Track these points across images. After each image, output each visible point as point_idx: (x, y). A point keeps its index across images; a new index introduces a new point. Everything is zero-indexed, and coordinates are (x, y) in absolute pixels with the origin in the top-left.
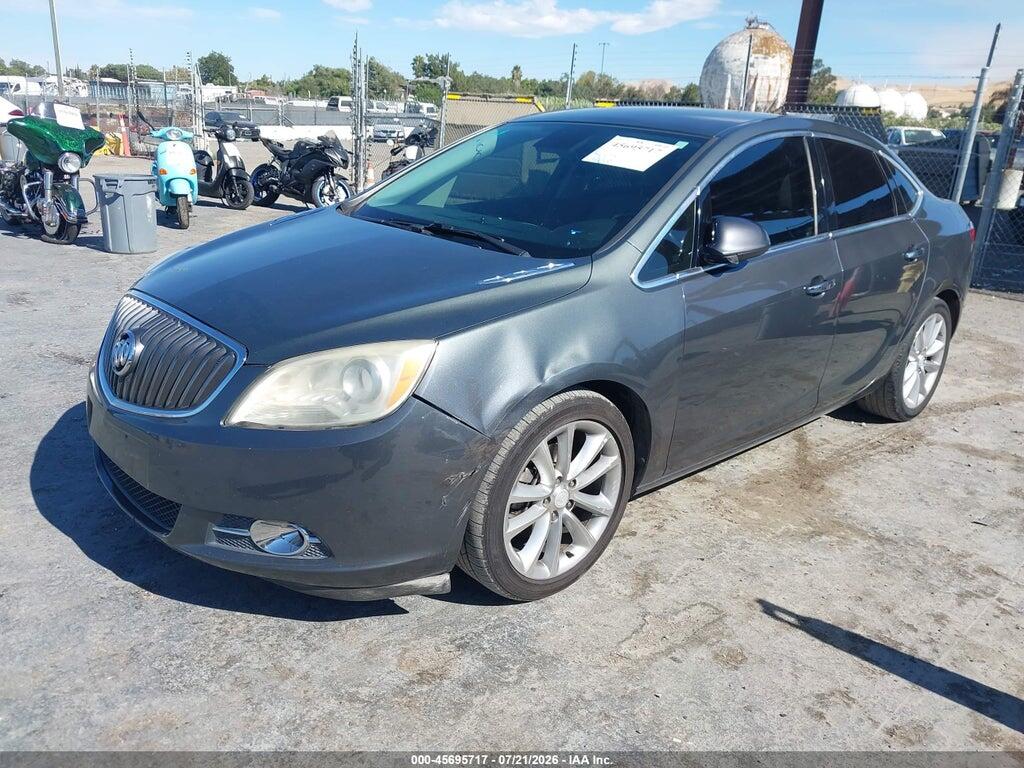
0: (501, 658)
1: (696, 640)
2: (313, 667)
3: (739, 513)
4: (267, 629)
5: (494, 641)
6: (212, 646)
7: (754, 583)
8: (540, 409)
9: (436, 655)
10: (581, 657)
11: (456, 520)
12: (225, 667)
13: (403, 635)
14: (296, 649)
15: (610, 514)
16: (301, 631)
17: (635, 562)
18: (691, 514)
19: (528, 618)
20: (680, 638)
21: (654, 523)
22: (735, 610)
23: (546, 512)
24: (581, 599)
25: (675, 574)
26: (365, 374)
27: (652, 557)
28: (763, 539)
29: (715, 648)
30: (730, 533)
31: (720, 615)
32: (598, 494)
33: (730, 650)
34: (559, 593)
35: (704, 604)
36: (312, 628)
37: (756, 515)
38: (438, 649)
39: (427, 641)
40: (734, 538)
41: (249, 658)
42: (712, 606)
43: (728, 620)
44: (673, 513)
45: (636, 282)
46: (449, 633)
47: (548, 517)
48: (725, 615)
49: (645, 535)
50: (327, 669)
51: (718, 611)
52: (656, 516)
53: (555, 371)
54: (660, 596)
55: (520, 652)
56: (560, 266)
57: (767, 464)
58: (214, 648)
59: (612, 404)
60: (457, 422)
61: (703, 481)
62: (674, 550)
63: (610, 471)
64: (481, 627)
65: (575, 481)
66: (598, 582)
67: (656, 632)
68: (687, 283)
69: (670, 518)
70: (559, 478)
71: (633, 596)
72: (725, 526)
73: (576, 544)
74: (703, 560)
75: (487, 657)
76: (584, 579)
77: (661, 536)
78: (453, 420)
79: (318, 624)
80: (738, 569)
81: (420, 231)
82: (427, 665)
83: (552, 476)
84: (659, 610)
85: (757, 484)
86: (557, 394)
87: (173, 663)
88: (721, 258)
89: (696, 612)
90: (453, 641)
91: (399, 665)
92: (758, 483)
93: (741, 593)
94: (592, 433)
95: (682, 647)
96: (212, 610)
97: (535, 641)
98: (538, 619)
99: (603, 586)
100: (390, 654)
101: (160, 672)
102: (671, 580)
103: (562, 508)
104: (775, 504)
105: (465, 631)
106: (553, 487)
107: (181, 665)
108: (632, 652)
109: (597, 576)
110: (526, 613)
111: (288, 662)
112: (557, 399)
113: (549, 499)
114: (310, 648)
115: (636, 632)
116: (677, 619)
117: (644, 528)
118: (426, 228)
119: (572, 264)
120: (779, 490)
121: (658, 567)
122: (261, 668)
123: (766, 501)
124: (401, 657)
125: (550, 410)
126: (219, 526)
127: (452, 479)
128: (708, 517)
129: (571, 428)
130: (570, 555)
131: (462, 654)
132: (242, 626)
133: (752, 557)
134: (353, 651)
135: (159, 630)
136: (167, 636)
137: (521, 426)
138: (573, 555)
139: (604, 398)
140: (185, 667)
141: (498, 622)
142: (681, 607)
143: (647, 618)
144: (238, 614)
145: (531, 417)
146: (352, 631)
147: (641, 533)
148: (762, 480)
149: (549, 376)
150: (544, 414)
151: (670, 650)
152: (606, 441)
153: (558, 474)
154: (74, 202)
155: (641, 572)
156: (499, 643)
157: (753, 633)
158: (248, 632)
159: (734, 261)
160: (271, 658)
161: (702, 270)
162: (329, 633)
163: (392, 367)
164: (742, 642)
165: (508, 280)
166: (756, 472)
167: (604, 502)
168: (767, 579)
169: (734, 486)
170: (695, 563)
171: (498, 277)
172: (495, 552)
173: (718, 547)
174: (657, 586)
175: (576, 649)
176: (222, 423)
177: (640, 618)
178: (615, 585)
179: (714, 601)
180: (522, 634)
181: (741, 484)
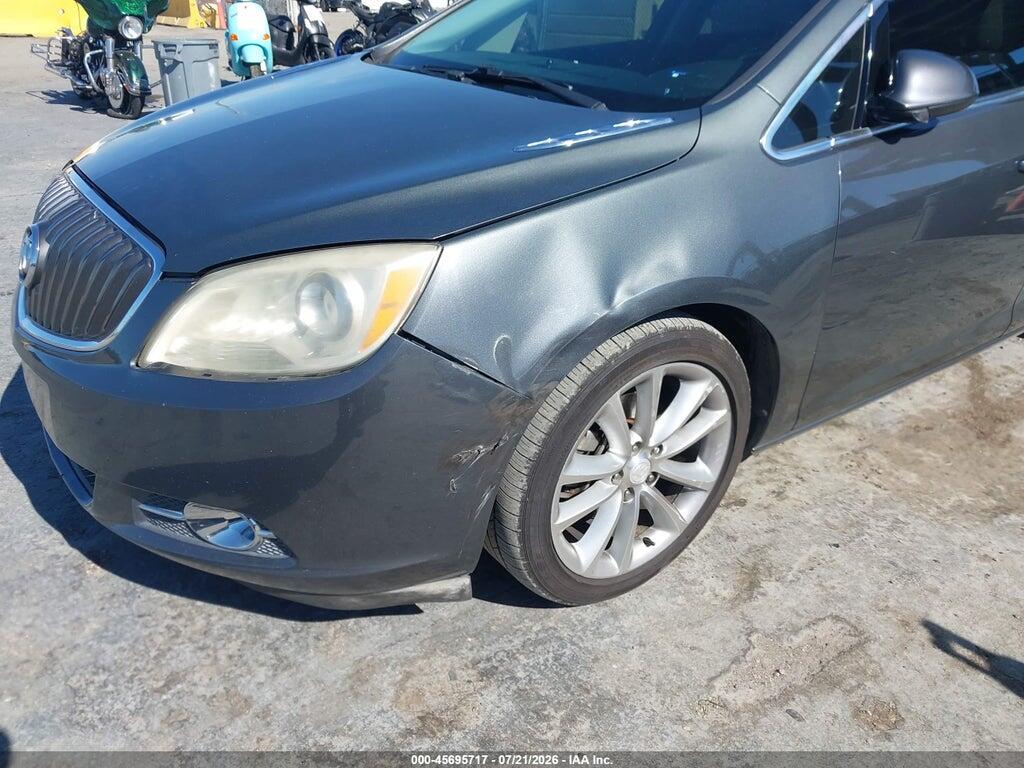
0: (539, 697)
1: (824, 680)
2: (278, 698)
3: (891, 474)
4: (230, 629)
5: (533, 667)
6: (153, 653)
7: (911, 588)
8: (610, 348)
9: (448, 685)
10: (653, 701)
11: (473, 512)
12: (160, 691)
13: (408, 649)
14: (262, 665)
15: (710, 488)
16: (274, 634)
17: (742, 545)
18: (823, 474)
19: (584, 631)
20: (799, 676)
21: (773, 487)
22: (884, 631)
23: (616, 491)
24: (661, 602)
25: (795, 567)
26: (328, 296)
27: (765, 539)
28: (925, 515)
29: (854, 697)
30: (876, 504)
31: (861, 640)
32: (694, 460)
33: (878, 702)
34: (631, 592)
35: (837, 618)
36: (290, 630)
37: (912, 478)
38: (453, 677)
39: (440, 661)
40: (882, 512)
41: (196, 678)
42: (848, 623)
43: (873, 648)
44: (798, 471)
45: (768, 148)
46: (471, 649)
47: (619, 497)
48: (868, 640)
49: (759, 505)
50: (296, 701)
51: (856, 631)
52: (775, 476)
53: (631, 291)
54: (776, 601)
55: (568, 688)
56: (649, 122)
57: (929, 401)
58: (155, 658)
59: (722, 337)
60: (469, 372)
61: (843, 425)
62: (798, 530)
63: (714, 431)
64: (516, 642)
65: (661, 447)
66: (689, 577)
67: (766, 661)
68: (846, 152)
69: (795, 480)
70: (638, 444)
71: (734, 602)
72: (869, 492)
73: (659, 527)
74: (837, 546)
75: (520, 695)
76: (668, 571)
77: (782, 507)
78: (461, 368)
79: (299, 625)
80: (886, 563)
81: (459, 79)
82: (433, 702)
83: (625, 440)
84: (771, 626)
85: (917, 431)
86: (636, 325)
87: (96, 678)
88: (903, 114)
89: (825, 629)
90: (475, 663)
91: (396, 700)
92: (917, 429)
93: (892, 603)
94: (689, 379)
95: (803, 691)
96: (166, 596)
97: (590, 669)
98: (599, 634)
99: (693, 582)
100: (385, 681)
101: (75, 692)
102: (790, 577)
103: (639, 485)
104: (941, 462)
105: (495, 647)
106: (628, 458)
107: (105, 684)
108: (730, 697)
109: (686, 566)
110: (582, 621)
111: (246, 687)
112: (637, 333)
113: (621, 473)
114: (281, 664)
115: (736, 661)
116: (797, 640)
117: (757, 493)
118: (466, 76)
119: (669, 121)
120: (947, 440)
121: (774, 556)
122: (208, 695)
123: (930, 457)
124: (400, 686)
125: (624, 350)
126: (146, 503)
127: (464, 456)
128: (847, 478)
129: (657, 374)
130: (648, 542)
131: (485, 687)
132: (200, 622)
133: (908, 544)
134: (337, 674)
135: (94, 625)
136: (99, 636)
137: (579, 374)
138: (653, 544)
139: (709, 328)
140: (110, 688)
141: (541, 635)
142: (803, 622)
143: (753, 638)
144: (199, 603)
145: (595, 361)
146: (342, 639)
147: (753, 501)
148: (923, 425)
149: (621, 299)
150: (615, 356)
151: (787, 695)
152: (710, 390)
153: (635, 438)
154: (136, 71)
155: (749, 562)
156: (540, 672)
157: (912, 674)
158: (205, 633)
159: (922, 118)
160: (225, 679)
161: (869, 133)
162: (311, 640)
163: (367, 286)
164: (895, 689)
165: (569, 143)
166: (913, 412)
167: (703, 471)
168: (929, 581)
169: (884, 433)
170: (825, 550)
171: (549, 140)
172: (537, 550)
173: (859, 525)
174: (769, 586)
175: (647, 686)
176: (133, 364)
177: (743, 638)
178: (710, 582)
179: (850, 614)
180: (574, 659)
181: (894, 431)
